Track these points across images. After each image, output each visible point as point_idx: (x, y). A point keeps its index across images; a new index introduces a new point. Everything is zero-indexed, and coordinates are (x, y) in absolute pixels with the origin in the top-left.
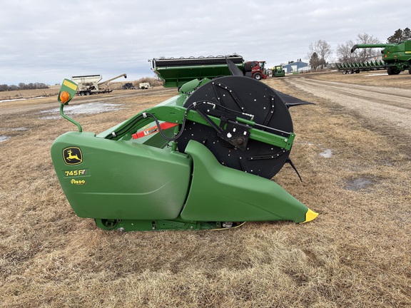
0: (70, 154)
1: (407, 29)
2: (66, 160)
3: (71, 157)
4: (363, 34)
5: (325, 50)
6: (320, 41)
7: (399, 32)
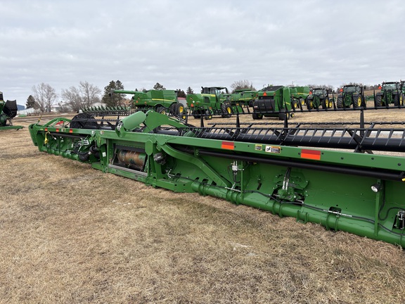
1: (118, 81)
4: (84, 83)
5: (50, 93)
6: (43, 85)
7: (112, 83)
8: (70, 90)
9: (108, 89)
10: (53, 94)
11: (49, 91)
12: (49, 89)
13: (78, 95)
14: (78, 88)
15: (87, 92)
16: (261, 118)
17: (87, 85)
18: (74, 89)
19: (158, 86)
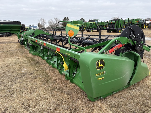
0: (99, 64)
1: (67, 17)
2: (97, 67)
3: (100, 66)
4: (55, 18)
5: (44, 22)
6: (42, 19)
7: (65, 18)
8: (50, 21)
9: (64, 20)
10: (45, 22)
11: (44, 21)
12: (44, 20)
13: (53, 23)
14: (53, 20)
15: (56, 21)
16: (111, 32)
17: (56, 19)
18: (52, 20)
19: (82, 19)
